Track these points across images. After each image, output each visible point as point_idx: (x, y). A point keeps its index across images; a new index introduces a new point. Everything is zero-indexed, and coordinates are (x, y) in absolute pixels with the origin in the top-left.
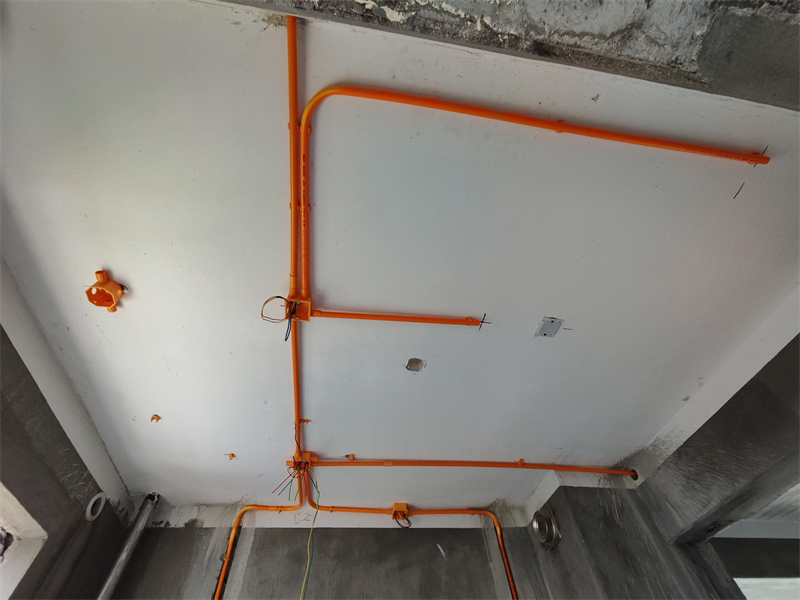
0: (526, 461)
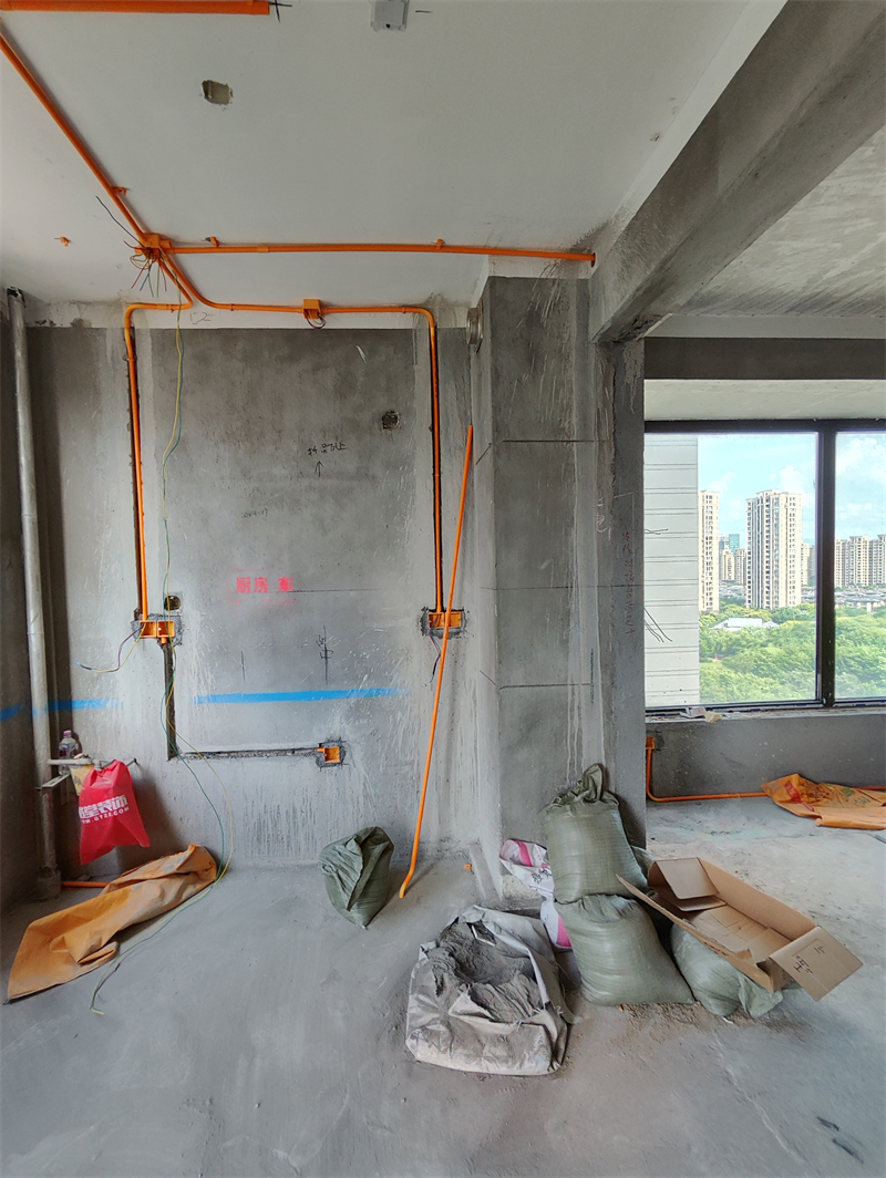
0: (447, 243)
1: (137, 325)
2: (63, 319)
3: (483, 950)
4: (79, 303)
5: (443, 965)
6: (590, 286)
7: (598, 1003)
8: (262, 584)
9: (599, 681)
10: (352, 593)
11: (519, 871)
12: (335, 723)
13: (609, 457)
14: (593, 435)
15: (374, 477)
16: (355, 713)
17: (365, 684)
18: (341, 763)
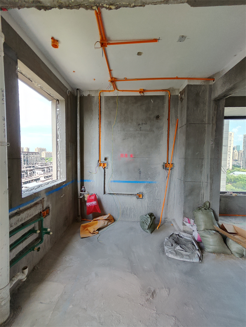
0: (178, 77)
1: (101, 96)
2: (86, 94)
3: (180, 240)
4: (89, 91)
5: (172, 241)
6: (212, 86)
7: (208, 252)
8: (126, 156)
9: (209, 181)
10: (147, 158)
11: (188, 224)
12: (141, 189)
13: (215, 127)
14: (211, 122)
15: (153, 131)
16: (146, 187)
17: (149, 180)
18: (142, 198)
